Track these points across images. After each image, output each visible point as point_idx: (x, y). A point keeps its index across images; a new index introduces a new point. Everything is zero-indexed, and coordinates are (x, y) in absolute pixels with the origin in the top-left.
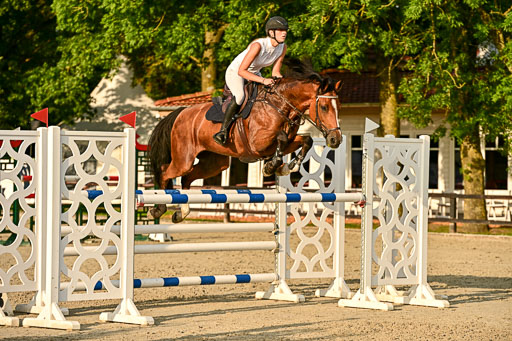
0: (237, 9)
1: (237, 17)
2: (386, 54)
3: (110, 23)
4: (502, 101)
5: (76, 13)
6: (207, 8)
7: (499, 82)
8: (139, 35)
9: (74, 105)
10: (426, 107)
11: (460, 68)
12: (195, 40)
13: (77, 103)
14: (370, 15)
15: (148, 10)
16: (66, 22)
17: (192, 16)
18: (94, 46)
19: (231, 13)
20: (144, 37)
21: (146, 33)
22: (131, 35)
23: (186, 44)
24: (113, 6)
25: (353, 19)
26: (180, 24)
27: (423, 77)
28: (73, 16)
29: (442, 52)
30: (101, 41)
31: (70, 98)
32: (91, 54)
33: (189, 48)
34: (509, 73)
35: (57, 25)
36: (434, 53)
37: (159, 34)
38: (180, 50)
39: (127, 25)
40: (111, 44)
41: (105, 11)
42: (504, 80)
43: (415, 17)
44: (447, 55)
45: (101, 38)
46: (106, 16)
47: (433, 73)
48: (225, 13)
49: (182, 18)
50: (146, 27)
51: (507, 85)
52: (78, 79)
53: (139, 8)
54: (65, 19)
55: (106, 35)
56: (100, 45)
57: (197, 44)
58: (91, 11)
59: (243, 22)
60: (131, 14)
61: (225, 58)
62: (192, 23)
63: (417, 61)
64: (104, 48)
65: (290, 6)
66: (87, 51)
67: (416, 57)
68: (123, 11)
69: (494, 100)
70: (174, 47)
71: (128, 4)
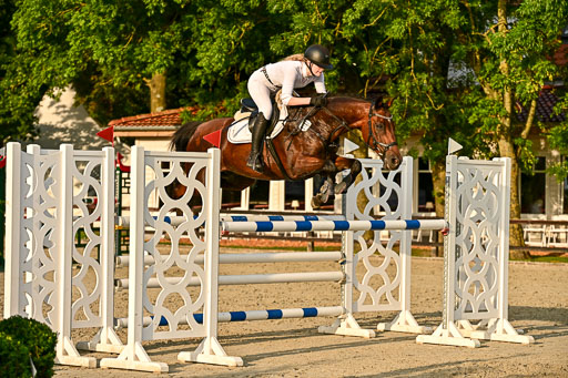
0: (212, 27)
1: (211, 35)
2: (362, 75)
3: (76, 40)
4: (478, 124)
5: (39, 29)
6: (179, 25)
7: (475, 104)
8: (109, 53)
9: (20, 125)
10: (405, 128)
11: (435, 90)
12: (165, 58)
13: (23, 123)
14: (347, 34)
15: (118, 26)
16: (29, 39)
17: (163, 33)
18: (57, 64)
19: (204, 30)
20: (114, 55)
21: (115, 51)
22: (99, 52)
23: (157, 62)
24: (82, 23)
25: (329, 38)
26: (151, 42)
27: (402, 98)
28: (35, 33)
29: (420, 73)
30: (64, 59)
31: (15, 117)
32: (53, 72)
33: (161, 66)
34: (485, 95)
35: (17, 42)
36: (412, 73)
37: (128, 52)
38: (150, 68)
39: (94, 42)
40: (75, 62)
41: (71, 28)
42: (480, 101)
43: (396, 36)
44: (426, 76)
45: (65, 56)
46: (72, 33)
47: (412, 94)
48: (199, 30)
49: (153, 35)
50: (116, 44)
51: (483, 107)
52: (23, 98)
53: (108, 25)
54: (28, 36)
55: (70, 52)
56: (64, 63)
57: (169, 63)
58: (55, 28)
59: (218, 41)
60: (100, 30)
61: (196, 77)
62: (163, 40)
63: (395, 82)
64: (68, 66)
65: (265, 24)
66: (50, 69)
67: (395, 78)
68: (92, 28)
69: (471, 121)
70: (144, 65)
71: (98, 21)
